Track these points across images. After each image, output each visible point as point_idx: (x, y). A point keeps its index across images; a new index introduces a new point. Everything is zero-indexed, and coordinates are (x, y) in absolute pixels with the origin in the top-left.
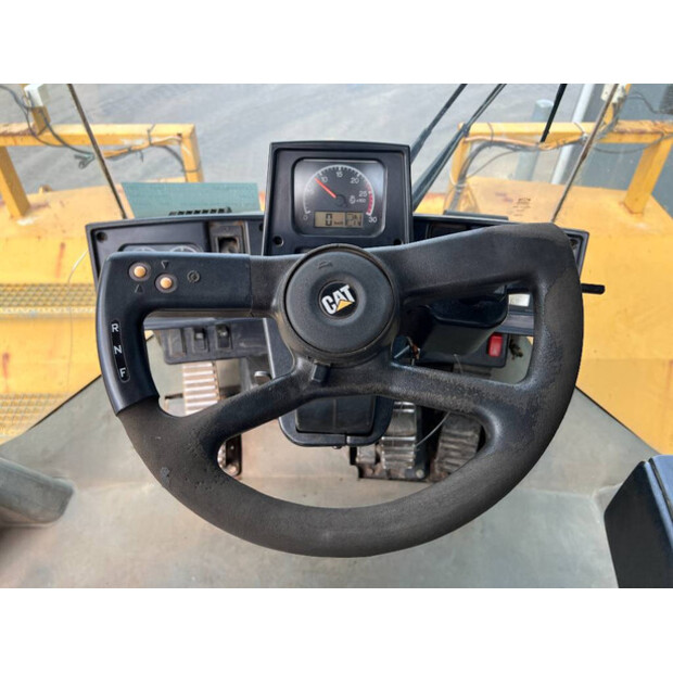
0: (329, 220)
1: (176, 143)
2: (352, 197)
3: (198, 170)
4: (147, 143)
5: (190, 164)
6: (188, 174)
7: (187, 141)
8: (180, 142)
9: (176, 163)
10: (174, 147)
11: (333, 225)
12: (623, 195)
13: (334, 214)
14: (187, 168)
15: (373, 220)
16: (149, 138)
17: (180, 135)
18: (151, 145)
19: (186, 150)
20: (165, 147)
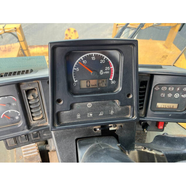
0: (88, 84)
1: (14, 31)
2: (101, 71)
3: (24, 40)
4: (4, 32)
5: (21, 39)
6: (20, 42)
7: (19, 30)
8: (16, 31)
9: (16, 38)
10: (14, 33)
11: (91, 87)
12: (164, 42)
13: (91, 81)
14: (20, 40)
15: (113, 82)
16: (4, 30)
17: (15, 28)
18: (5, 32)
19: (18, 34)
20: (11, 33)
